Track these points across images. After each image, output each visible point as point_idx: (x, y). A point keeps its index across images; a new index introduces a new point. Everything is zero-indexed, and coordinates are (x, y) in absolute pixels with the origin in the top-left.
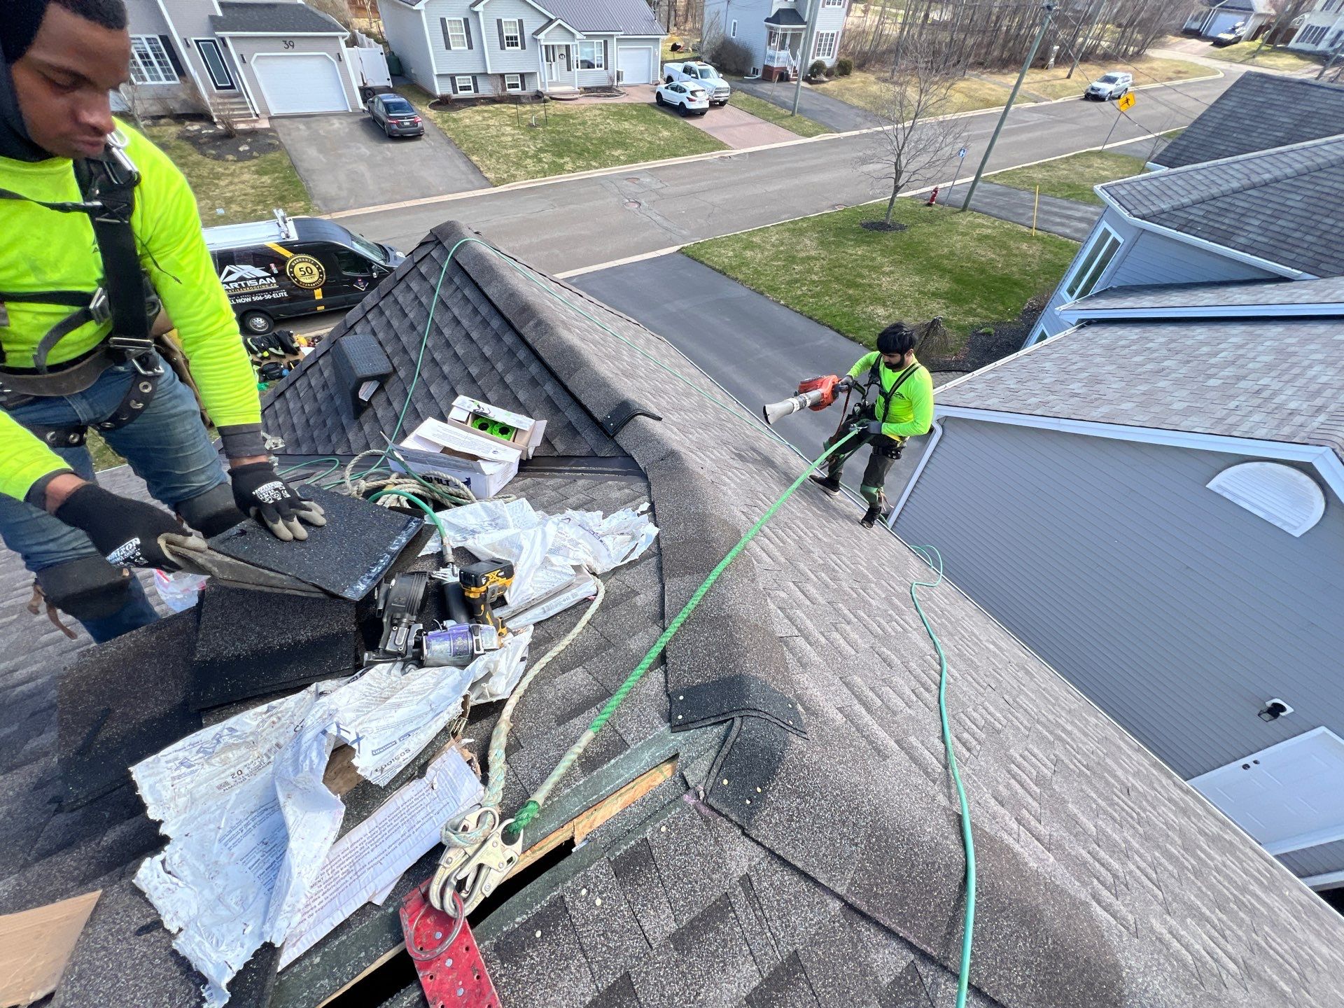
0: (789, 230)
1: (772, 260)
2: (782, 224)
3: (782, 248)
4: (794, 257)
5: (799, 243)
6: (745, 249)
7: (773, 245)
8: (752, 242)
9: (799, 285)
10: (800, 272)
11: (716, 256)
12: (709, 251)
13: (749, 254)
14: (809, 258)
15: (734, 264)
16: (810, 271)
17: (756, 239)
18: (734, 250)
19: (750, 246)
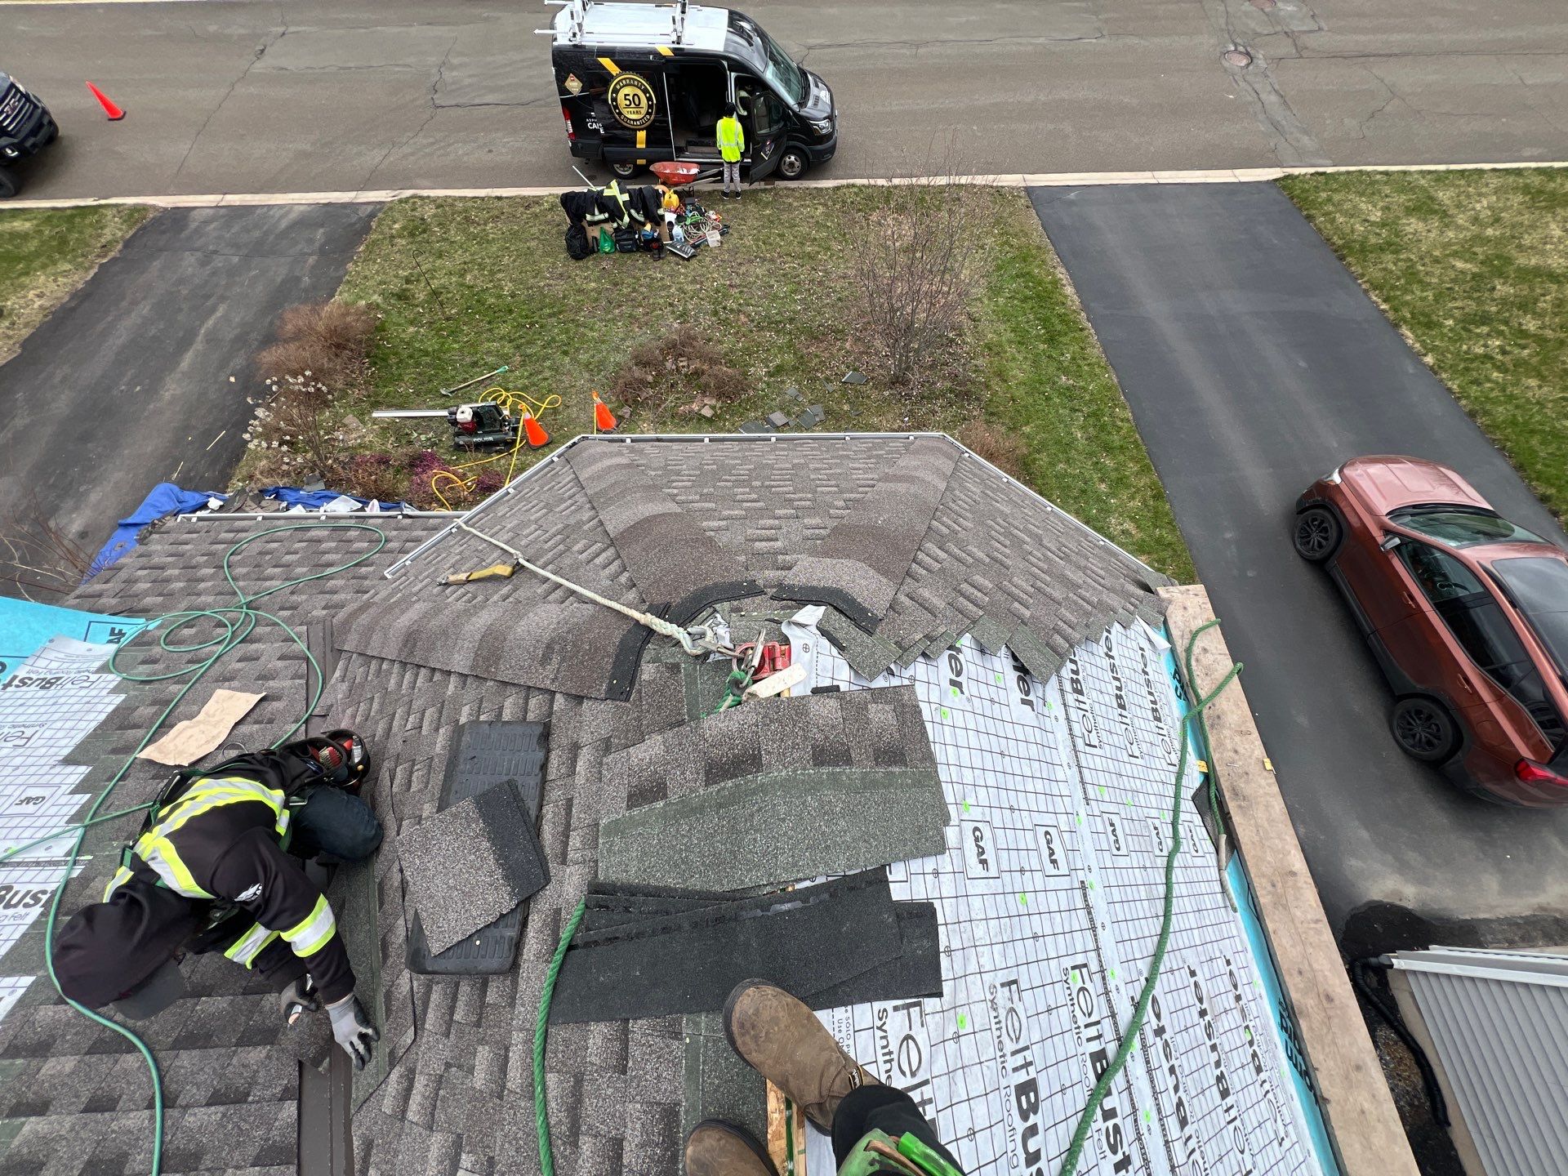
0: (1526, 189)
1: (1455, 254)
2: (1518, 172)
3: (1490, 232)
4: (1508, 260)
5: (1533, 227)
6: (1409, 211)
7: (1475, 220)
8: (1432, 198)
9: (1485, 329)
10: (1504, 302)
11: (1346, 213)
12: (1336, 197)
13: (1413, 225)
14: (1537, 272)
15: (1373, 240)
16: (1526, 305)
17: (1444, 196)
18: (1386, 209)
19: (1425, 207)
